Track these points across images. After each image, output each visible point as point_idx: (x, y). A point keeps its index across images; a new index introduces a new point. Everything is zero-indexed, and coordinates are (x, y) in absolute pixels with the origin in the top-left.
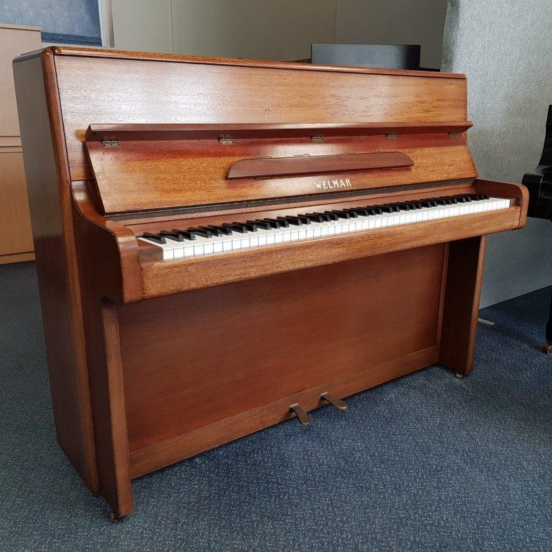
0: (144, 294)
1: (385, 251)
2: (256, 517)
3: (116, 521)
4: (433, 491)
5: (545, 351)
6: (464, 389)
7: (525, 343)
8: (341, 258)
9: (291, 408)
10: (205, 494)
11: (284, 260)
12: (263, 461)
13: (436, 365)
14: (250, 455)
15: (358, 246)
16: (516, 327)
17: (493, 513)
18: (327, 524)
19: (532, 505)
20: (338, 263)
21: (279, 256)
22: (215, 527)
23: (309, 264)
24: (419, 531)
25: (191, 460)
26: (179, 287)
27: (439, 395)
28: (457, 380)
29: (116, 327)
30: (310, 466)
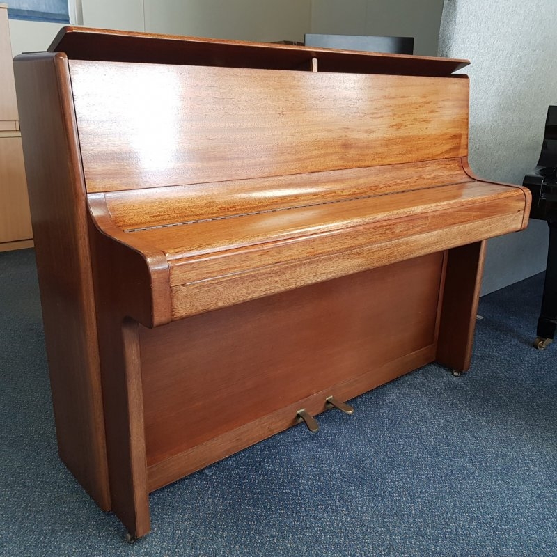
0: (173, 315)
1: (401, 260)
2: (276, 532)
3: (133, 541)
4: (447, 497)
5: (535, 346)
6: (463, 388)
7: (514, 338)
8: (360, 269)
9: (298, 414)
10: (220, 508)
11: (307, 273)
12: (275, 470)
13: (433, 363)
14: (260, 464)
15: (376, 256)
16: (504, 321)
17: (507, 518)
18: (348, 536)
19: (544, 508)
20: (357, 273)
21: (303, 270)
22: (236, 544)
23: (330, 277)
24: (439, 540)
25: (201, 472)
26: (207, 307)
27: (440, 395)
28: (455, 378)
29: (136, 346)
30: (323, 474)
